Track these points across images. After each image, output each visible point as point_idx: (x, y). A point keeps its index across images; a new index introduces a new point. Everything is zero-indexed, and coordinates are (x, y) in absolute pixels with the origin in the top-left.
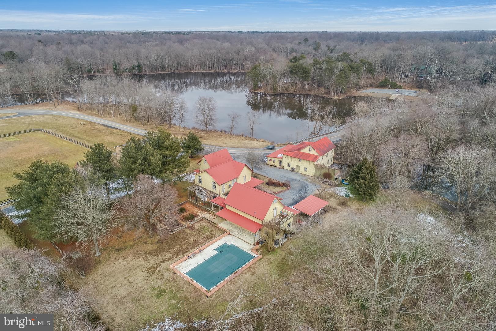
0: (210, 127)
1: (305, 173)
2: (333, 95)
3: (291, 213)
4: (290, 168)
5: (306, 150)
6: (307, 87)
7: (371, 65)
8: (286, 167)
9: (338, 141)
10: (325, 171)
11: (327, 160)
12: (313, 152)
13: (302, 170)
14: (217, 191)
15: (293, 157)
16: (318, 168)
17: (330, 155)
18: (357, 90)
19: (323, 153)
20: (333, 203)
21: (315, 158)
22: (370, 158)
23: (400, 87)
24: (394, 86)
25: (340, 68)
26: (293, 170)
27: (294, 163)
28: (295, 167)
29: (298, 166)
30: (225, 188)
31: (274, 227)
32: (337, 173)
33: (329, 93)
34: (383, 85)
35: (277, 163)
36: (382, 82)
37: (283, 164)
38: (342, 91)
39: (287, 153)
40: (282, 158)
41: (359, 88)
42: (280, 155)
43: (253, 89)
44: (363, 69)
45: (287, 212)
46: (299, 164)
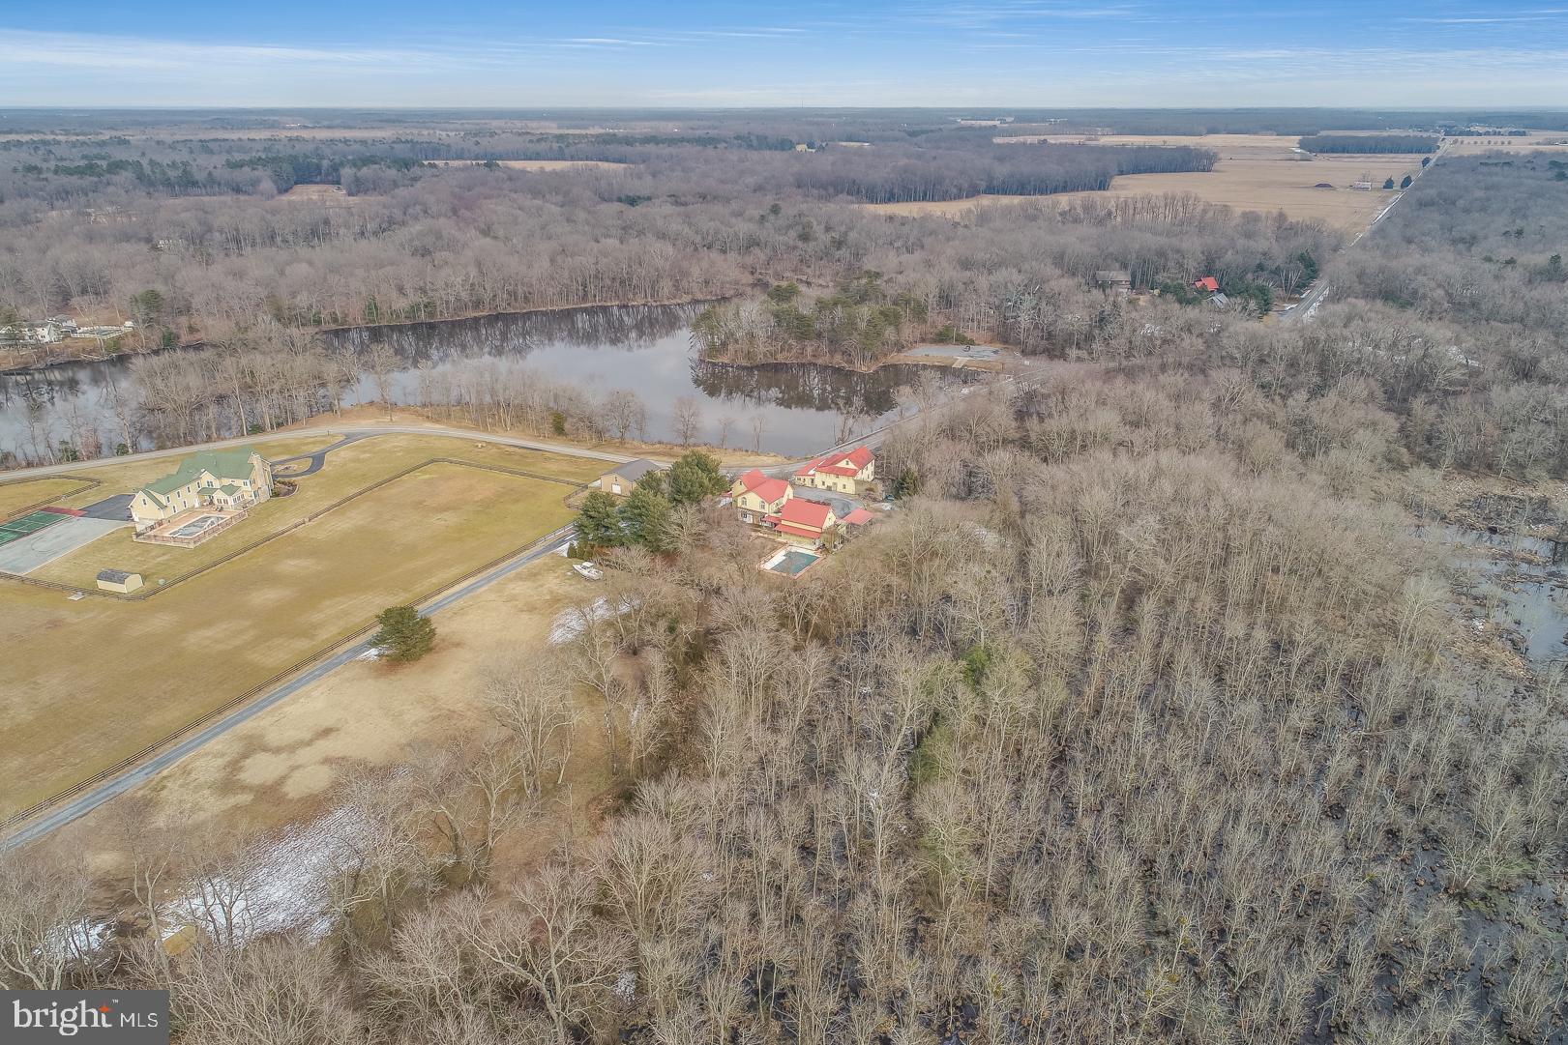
0: (692, 441)
1: (843, 491)
2: (857, 365)
3: (843, 522)
4: (824, 487)
5: (843, 464)
6: (809, 350)
7: (918, 303)
8: (820, 486)
9: (878, 449)
10: (867, 486)
11: (867, 473)
12: (851, 466)
13: (840, 488)
14: (766, 510)
15: (828, 473)
16: (858, 483)
17: (871, 467)
18: (899, 351)
19: (862, 466)
20: (879, 515)
21: (854, 473)
22: (914, 468)
23: (972, 343)
24: (961, 340)
25: (866, 317)
26: (829, 488)
27: (830, 480)
28: (831, 484)
29: (835, 484)
30: (774, 507)
31: (832, 532)
32: (880, 487)
33: (851, 362)
34: (942, 338)
35: (808, 483)
36: (941, 334)
37: (816, 482)
38: (874, 358)
39: (820, 469)
40: (814, 475)
41: (900, 347)
42: (812, 472)
43: (709, 356)
44: (906, 314)
45: (840, 522)
46: (836, 480)
